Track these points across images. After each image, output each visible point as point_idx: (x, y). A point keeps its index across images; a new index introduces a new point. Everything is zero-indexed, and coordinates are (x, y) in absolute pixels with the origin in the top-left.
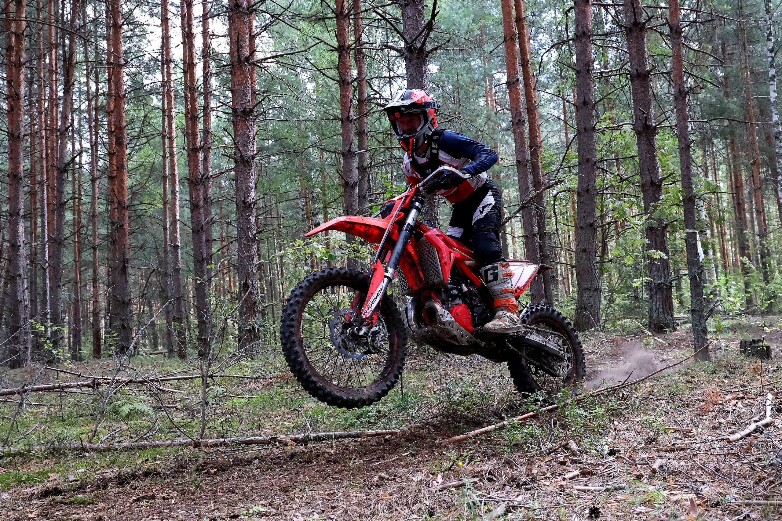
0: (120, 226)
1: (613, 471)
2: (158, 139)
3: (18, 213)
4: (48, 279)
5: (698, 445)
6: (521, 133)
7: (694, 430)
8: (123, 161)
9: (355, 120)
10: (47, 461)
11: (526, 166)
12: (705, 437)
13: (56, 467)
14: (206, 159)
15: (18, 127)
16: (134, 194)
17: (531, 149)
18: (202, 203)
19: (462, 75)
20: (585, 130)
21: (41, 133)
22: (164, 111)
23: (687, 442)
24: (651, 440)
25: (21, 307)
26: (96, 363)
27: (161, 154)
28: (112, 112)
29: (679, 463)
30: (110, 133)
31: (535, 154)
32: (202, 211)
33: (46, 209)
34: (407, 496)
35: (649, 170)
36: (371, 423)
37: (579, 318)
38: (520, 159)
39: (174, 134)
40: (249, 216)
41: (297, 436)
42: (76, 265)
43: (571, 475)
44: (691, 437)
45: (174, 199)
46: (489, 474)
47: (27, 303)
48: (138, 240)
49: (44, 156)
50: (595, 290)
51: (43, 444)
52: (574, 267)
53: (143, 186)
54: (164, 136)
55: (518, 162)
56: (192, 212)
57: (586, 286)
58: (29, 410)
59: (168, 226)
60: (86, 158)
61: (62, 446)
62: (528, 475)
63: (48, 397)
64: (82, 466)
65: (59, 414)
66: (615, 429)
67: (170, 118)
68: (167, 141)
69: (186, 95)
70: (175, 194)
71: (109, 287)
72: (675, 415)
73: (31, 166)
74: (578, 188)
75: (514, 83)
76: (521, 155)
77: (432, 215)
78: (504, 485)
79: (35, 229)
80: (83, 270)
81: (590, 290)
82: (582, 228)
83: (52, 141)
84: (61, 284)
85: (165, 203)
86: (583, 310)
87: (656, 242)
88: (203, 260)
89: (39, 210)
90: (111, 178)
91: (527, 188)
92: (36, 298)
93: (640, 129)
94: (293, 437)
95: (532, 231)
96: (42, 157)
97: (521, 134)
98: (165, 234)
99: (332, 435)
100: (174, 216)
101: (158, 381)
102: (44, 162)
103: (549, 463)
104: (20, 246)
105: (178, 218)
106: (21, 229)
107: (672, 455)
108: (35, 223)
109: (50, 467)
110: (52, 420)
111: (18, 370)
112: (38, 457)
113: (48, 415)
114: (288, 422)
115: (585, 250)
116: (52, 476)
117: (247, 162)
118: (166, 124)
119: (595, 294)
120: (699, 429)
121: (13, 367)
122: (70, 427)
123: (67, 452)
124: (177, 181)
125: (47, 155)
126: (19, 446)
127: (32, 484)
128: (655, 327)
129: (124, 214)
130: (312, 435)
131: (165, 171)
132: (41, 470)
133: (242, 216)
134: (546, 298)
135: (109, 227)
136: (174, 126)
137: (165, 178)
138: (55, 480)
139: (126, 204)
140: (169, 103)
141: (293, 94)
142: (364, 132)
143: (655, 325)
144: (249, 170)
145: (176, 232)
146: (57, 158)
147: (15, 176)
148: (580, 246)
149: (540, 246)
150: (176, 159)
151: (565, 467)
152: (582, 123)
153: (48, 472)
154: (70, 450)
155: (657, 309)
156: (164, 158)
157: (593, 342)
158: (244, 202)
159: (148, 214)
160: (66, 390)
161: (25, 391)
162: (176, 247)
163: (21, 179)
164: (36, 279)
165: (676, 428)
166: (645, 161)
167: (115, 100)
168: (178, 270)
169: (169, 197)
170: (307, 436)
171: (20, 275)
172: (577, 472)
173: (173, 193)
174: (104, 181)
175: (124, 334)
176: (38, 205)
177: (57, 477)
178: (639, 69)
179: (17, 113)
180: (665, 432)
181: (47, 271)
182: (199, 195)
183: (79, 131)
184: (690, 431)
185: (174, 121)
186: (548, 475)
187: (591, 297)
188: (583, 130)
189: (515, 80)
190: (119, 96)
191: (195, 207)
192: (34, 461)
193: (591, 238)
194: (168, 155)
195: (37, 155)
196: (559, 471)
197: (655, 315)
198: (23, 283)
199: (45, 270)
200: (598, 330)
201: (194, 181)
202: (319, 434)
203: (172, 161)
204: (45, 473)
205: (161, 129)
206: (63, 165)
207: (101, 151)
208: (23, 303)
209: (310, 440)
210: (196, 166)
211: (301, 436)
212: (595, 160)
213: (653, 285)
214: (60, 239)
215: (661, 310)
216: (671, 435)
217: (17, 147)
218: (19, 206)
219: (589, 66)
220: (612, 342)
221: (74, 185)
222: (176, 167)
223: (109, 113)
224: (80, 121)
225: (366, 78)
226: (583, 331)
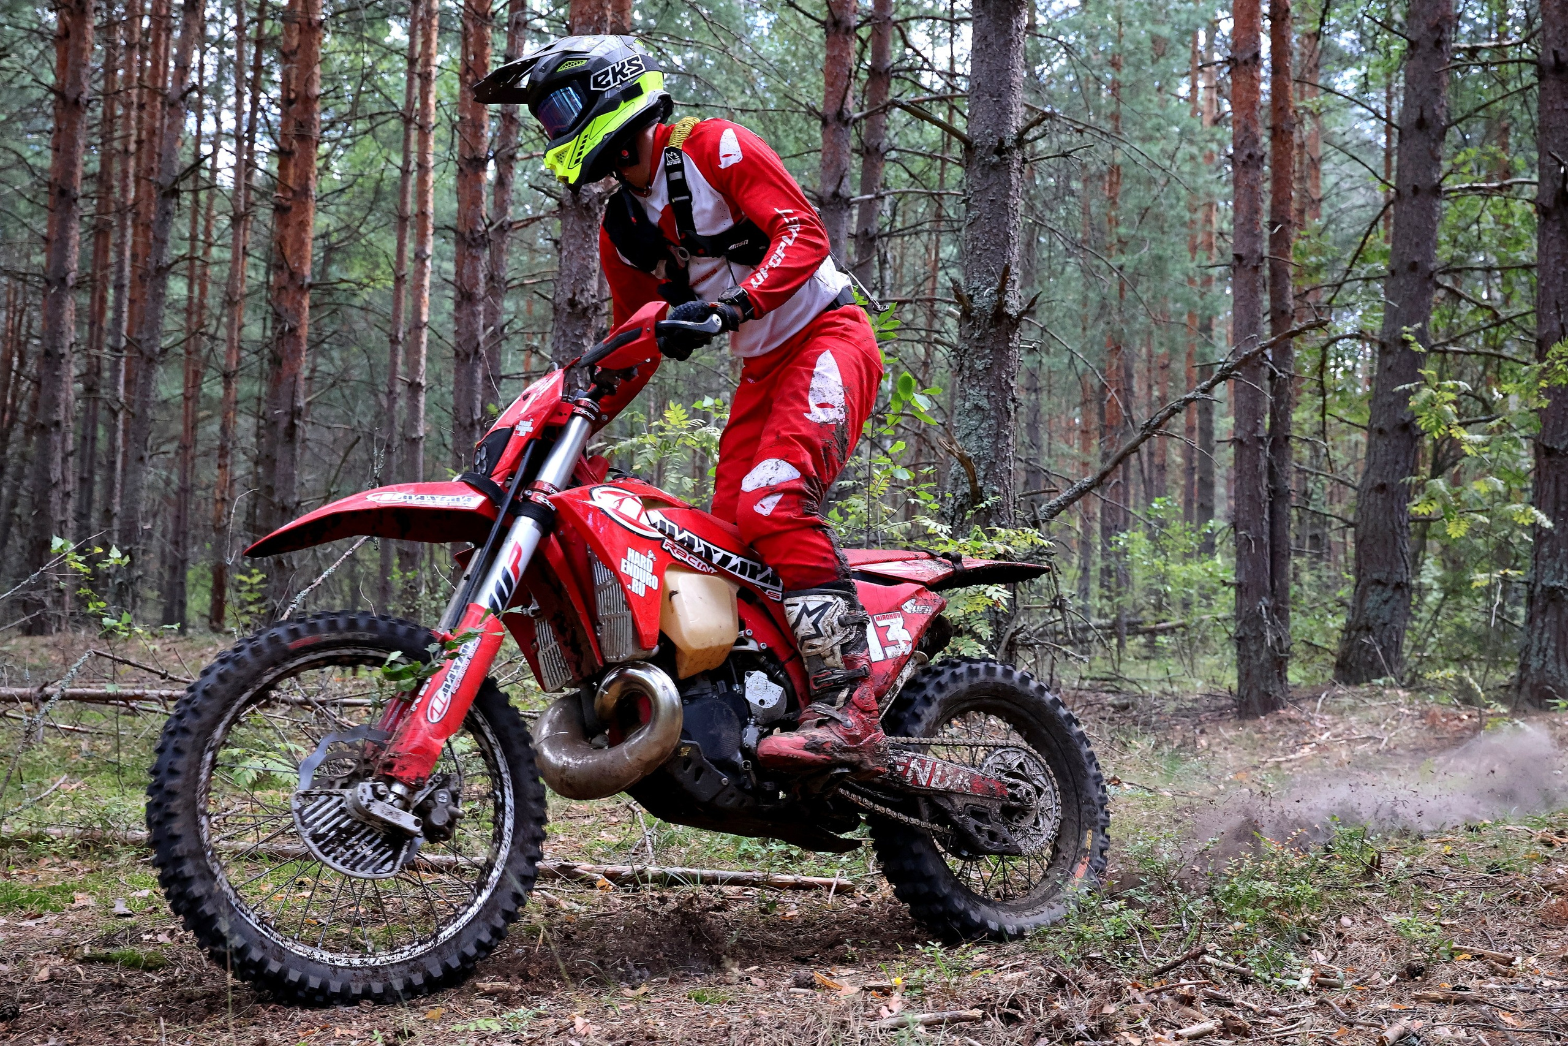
0: (290, 330)
1: (1296, 1031)
2: (393, 124)
3: (63, 280)
4: (120, 435)
5: (1512, 997)
6: (1252, 188)
7: (1519, 960)
8: (308, 179)
9: (856, 120)
10: (74, 863)
11: (1256, 269)
12: (1537, 980)
13: (91, 881)
14: (502, 182)
15: (77, 81)
16: (330, 249)
17: (1272, 229)
18: (481, 290)
19: (1130, 24)
20: (1416, 190)
21: (129, 95)
22: (412, 62)
23: (1491, 986)
24: (1412, 973)
25: (55, 497)
26: (210, 644)
27: (400, 163)
28: (294, 53)
29: (1453, 1032)
30: (286, 103)
31: (1280, 241)
32: (481, 308)
33: (127, 269)
34: (815, 1033)
35: (1558, 306)
36: (791, 857)
37: (1350, 650)
38: (1243, 252)
39: (433, 119)
40: (580, 337)
41: (618, 868)
42: (187, 406)
43: (1195, 1029)
44: (1505, 975)
45: (421, 274)
46: (1010, 1006)
47: (69, 487)
48: (332, 360)
49: (132, 147)
50: (1399, 586)
51: (69, 825)
52: (1350, 525)
53: (352, 233)
54: (408, 121)
55: (1238, 257)
56: (458, 306)
57: (1375, 576)
58: (51, 741)
59: (401, 335)
60: (226, 159)
61: (109, 833)
62: (1093, 1018)
63: (94, 716)
64: (146, 884)
65: (114, 757)
66: (1339, 935)
67: (426, 78)
68: (414, 135)
69: (465, 28)
70: (423, 261)
71: (256, 463)
72: (1488, 918)
73: (103, 165)
74: (1383, 332)
75: (1246, 63)
76: (1247, 240)
77: (999, 377)
78: (1038, 1035)
79: (102, 312)
80: (204, 419)
81: (1385, 585)
82: (1381, 431)
83: (152, 116)
84: (146, 454)
85: (399, 280)
86: (1363, 632)
87: (1557, 486)
88: (472, 425)
89: (113, 269)
90: (280, 210)
91: (1253, 326)
92: (91, 473)
93: (1548, 203)
94: (610, 869)
95: (1255, 430)
96: (126, 151)
97: (1253, 190)
98: (394, 354)
99: (694, 876)
100: (417, 312)
101: (335, 705)
102: (132, 163)
103: (1154, 996)
104: (63, 355)
105: (425, 319)
106: (69, 316)
107: (1444, 1013)
108: (103, 300)
109: (78, 877)
110: (97, 771)
111: (39, 640)
112: (55, 854)
113: (90, 757)
114: (610, 832)
115: (1382, 488)
116: (81, 899)
117: (587, 207)
118: (416, 91)
119: (1398, 597)
120: (1533, 960)
121: (28, 630)
122: (133, 791)
123: (118, 847)
124: (430, 231)
125: (139, 142)
126: (17, 825)
127: (37, 909)
128: (1532, 692)
129: (300, 303)
130: (653, 870)
131: (404, 203)
132: (59, 884)
133: (565, 334)
134: (1273, 594)
135: (269, 324)
136: (432, 101)
137: (403, 219)
138: (84, 907)
139: (308, 280)
140: (427, 43)
141: (718, 43)
142: (877, 149)
143: (1533, 688)
144: (590, 227)
145: (418, 352)
146: (160, 155)
147: (63, 193)
148: (1372, 477)
149: (1271, 467)
150: (432, 177)
151: (1189, 1010)
152: (1409, 174)
153: (74, 889)
154: (124, 844)
155: (1542, 651)
156: (405, 171)
157: (1375, 713)
158: (572, 303)
159: (357, 301)
160: (133, 704)
161: (46, 698)
162: (414, 388)
163: (75, 200)
164: (94, 428)
165: (1479, 949)
166: (1551, 283)
167: (301, 30)
168: (415, 442)
169: (409, 267)
170: (640, 872)
171: (57, 424)
172: (1209, 1025)
173: (420, 258)
174: (265, 214)
175: (280, 580)
176: (112, 257)
177: (91, 901)
178: (1562, 51)
179: (76, 46)
180: (1452, 956)
181: (121, 416)
182: (475, 270)
183: (217, 92)
184: (1509, 962)
185: (434, 87)
186: (1145, 1023)
187: (1386, 602)
188: (1408, 191)
189: (1248, 55)
190: (309, 24)
191: (465, 298)
192: (47, 861)
193: (1401, 458)
194: (413, 166)
195: (117, 145)
196: (1173, 1018)
197: (1535, 663)
198: (64, 441)
199: (115, 414)
200: (1392, 686)
201: (467, 234)
202: (668, 870)
203: (422, 181)
204: (66, 890)
205: (400, 102)
206: (171, 180)
207: (264, 144)
208: (61, 487)
209: (645, 880)
210: (476, 201)
211: (627, 870)
212: (1432, 266)
213: (1538, 589)
214: (152, 351)
215: (1550, 652)
216: (1463, 963)
217: (72, 125)
218: (68, 264)
219: (1442, 31)
220: (1421, 717)
221: (194, 222)
222: (430, 197)
223: (285, 57)
224: (220, 68)
225: (895, 17)
226: (1357, 684)
